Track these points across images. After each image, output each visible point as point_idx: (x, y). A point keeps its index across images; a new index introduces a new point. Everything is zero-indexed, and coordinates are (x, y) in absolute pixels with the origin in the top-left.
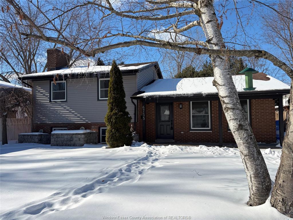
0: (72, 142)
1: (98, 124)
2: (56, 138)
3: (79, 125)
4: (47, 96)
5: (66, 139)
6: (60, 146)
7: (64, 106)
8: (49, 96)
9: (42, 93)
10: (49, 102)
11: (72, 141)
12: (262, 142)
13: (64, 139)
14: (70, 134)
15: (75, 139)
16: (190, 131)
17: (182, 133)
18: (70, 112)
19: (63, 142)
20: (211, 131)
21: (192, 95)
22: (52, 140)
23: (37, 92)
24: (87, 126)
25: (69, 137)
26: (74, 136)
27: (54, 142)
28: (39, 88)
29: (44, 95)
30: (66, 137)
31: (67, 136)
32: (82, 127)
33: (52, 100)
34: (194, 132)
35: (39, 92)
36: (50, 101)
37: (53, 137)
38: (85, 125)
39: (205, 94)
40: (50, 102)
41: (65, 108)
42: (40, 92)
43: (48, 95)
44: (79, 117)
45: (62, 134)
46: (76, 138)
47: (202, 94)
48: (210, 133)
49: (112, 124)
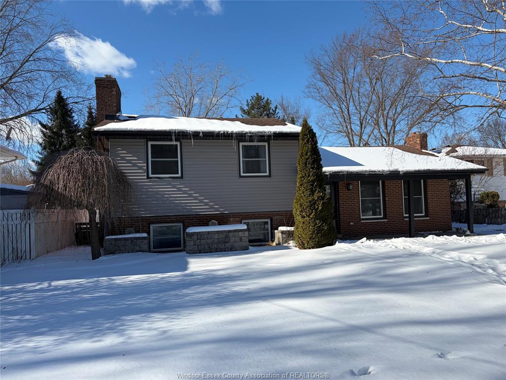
0: (227, 245)
1: (241, 215)
2: (198, 239)
3: (206, 217)
4: (140, 168)
5: (216, 240)
6: (206, 253)
7: (178, 185)
8: (145, 168)
9: (129, 162)
10: (145, 177)
11: (227, 242)
12: (439, 230)
13: (212, 240)
14: (224, 231)
15: (232, 240)
16: (362, 221)
17: (351, 224)
18: (190, 195)
19: (211, 245)
20: (386, 220)
21: (388, 173)
22: (190, 244)
23: (119, 160)
24: (221, 218)
25: (221, 236)
26: (231, 234)
27: (194, 247)
28: (122, 153)
29: (134, 165)
30: (216, 236)
31: (219, 235)
32: (213, 221)
33: (151, 175)
34: (366, 223)
35: (123, 158)
36: (148, 177)
37: (191, 238)
38: (217, 216)
39: (402, 171)
40: (147, 179)
41: (179, 189)
42: (126, 160)
43: (144, 166)
44: (206, 204)
45: (208, 232)
46: (235, 237)
47: (399, 172)
48: (384, 222)
49: (316, 213)
